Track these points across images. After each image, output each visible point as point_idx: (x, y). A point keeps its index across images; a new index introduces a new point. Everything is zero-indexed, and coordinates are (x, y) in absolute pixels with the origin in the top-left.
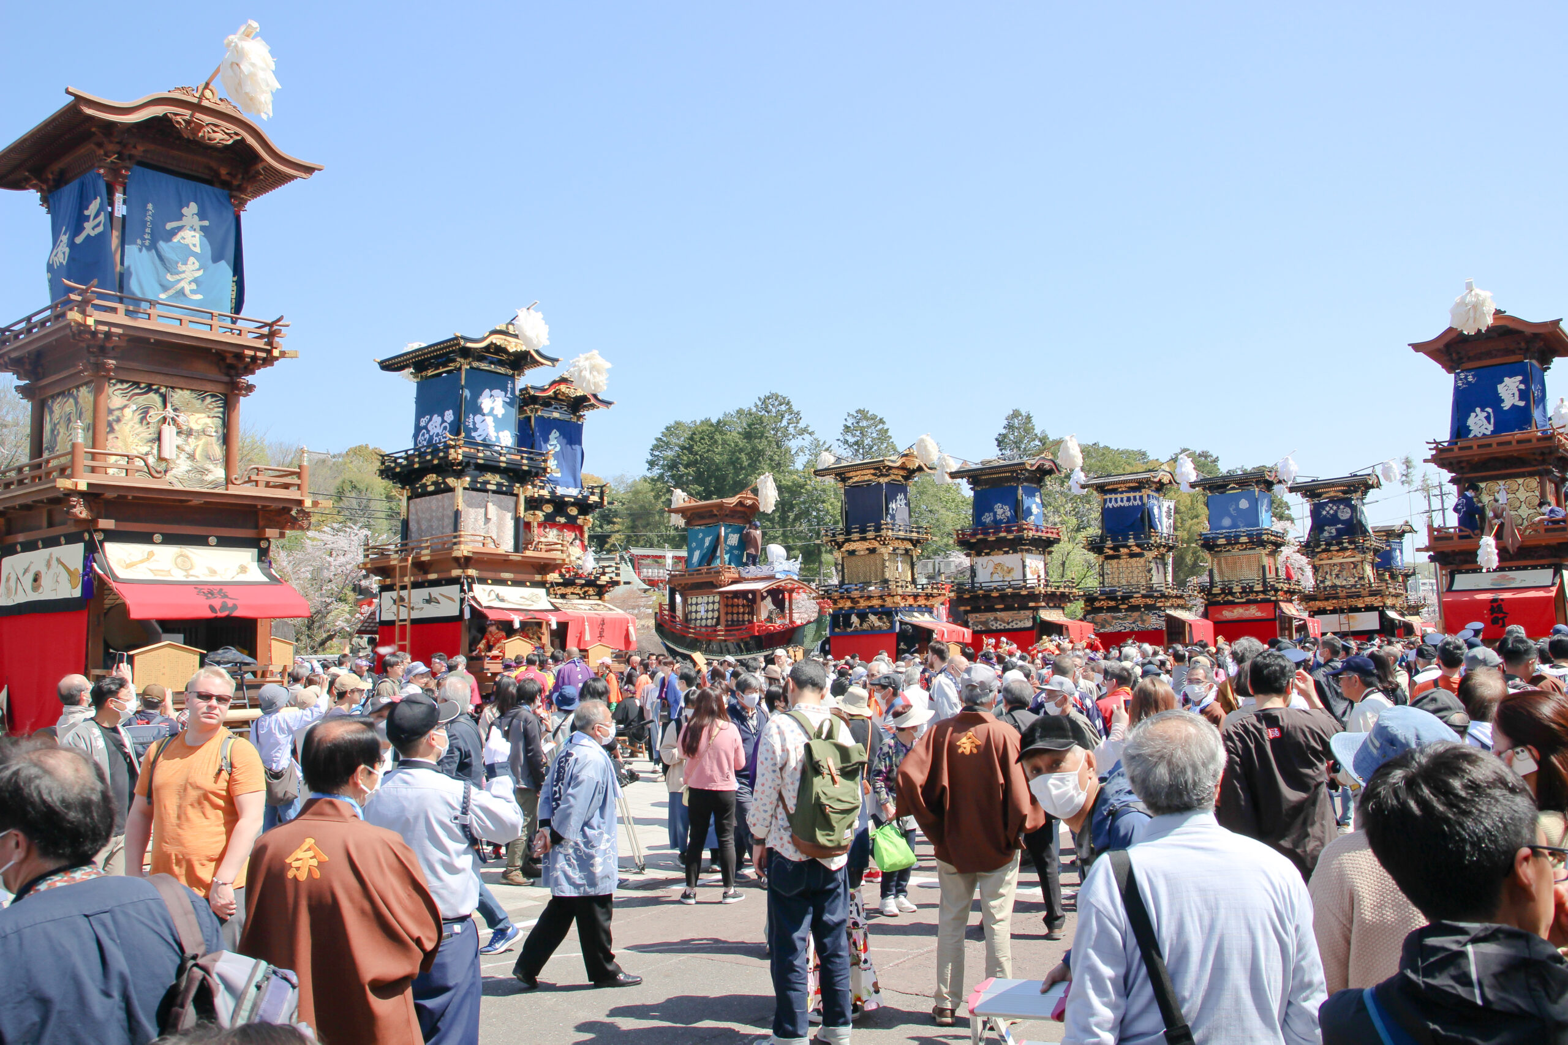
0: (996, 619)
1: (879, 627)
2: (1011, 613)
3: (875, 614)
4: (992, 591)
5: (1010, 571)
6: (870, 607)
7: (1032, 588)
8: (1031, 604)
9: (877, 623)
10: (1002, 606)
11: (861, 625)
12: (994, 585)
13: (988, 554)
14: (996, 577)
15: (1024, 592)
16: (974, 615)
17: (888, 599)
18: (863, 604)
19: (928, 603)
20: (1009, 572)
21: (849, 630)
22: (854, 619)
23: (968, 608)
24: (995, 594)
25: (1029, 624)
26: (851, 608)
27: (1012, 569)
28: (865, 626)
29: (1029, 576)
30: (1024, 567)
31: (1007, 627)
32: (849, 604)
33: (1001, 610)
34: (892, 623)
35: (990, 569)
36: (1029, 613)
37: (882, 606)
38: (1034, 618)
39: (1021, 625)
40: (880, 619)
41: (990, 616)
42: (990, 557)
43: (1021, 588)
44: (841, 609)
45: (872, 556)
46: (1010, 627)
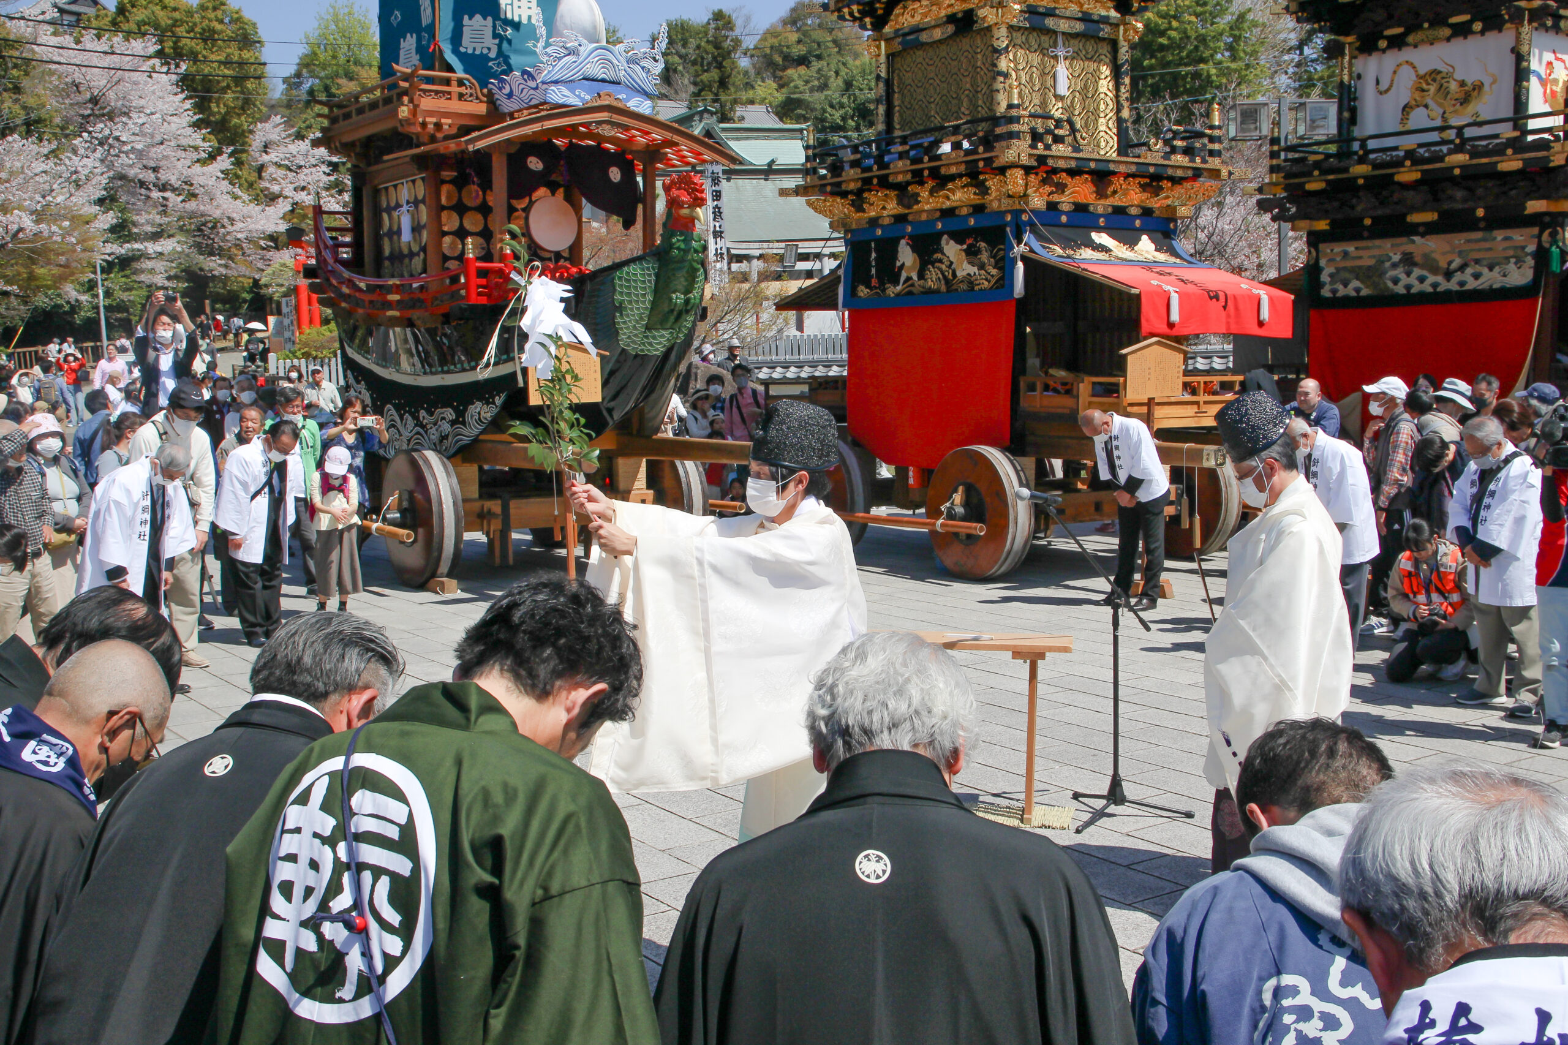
0: (1408, 261)
1: (969, 280)
2: (1459, 239)
3: (958, 237)
4: (1398, 163)
5: (1469, 93)
6: (948, 213)
7: (1543, 145)
8: (1535, 206)
9: (965, 269)
10: (1430, 217)
11: (921, 276)
12: (1409, 142)
13: (1397, 43)
14: (1419, 118)
15: (1511, 164)
16: (1338, 248)
17: (992, 183)
18: (928, 202)
19: (1156, 203)
20: (1465, 100)
21: (892, 291)
22: (906, 256)
23: (1323, 225)
24: (1408, 175)
25: (1519, 276)
26: (900, 219)
27: (1478, 87)
28: (933, 279)
29: (1537, 102)
30: (1521, 74)
31: (1444, 286)
32: (892, 207)
33: (1430, 229)
34: (1005, 266)
35: (1403, 92)
36: (1524, 238)
37: (978, 209)
38: (1542, 256)
39: (1491, 279)
40: (972, 253)
41: (1391, 249)
42: (1407, 54)
43: (1499, 151)
44: (874, 222)
45: (965, 42)
46: (1453, 285)
